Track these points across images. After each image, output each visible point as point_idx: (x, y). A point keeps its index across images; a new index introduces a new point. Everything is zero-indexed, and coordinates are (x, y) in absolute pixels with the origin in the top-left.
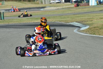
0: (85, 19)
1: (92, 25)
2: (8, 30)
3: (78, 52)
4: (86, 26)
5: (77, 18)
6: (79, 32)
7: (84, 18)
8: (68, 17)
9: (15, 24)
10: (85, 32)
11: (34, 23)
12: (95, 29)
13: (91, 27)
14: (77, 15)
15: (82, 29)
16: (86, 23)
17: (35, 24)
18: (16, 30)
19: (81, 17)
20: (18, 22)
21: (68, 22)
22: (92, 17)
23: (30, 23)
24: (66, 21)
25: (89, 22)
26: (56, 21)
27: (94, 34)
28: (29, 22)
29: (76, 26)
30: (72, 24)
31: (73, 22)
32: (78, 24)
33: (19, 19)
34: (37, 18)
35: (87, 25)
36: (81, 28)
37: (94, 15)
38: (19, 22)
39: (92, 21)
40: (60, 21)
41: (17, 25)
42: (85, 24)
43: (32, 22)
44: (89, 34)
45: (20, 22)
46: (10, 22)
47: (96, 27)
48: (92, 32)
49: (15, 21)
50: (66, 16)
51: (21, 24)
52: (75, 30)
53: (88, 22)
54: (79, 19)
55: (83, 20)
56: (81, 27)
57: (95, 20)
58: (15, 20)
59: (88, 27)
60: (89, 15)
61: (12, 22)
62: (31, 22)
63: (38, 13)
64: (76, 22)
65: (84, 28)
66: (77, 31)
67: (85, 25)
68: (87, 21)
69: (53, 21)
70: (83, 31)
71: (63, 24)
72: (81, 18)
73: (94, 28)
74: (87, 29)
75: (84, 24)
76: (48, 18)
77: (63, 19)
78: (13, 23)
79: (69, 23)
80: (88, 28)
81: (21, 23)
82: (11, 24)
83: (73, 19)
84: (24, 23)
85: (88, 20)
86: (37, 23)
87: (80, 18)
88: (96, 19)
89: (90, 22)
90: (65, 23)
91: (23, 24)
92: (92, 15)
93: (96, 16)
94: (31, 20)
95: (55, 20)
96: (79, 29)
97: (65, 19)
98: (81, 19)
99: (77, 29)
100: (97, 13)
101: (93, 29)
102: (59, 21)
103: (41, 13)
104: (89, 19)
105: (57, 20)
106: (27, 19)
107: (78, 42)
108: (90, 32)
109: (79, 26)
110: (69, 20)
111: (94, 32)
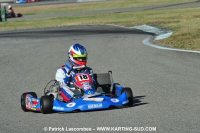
0: (165, 18)
1: (177, 30)
2: (14, 41)
3: (151, 83)
4: (166, 33)
5: (149, 16)
6: (152, 43)
7: (162, 16)
8: (132, 16)
9: (28, 29)
10: (164, 44)
11: (64, 26)
12: (184, 37)
13: (177, 34)
15: (159, 38)
16: (166, 26)
17: (67, 29)
18: (30, 40)
19: (156, 14)
20: (33, 26)
21: (131, 24)
23: (57, 27)
24: (127, 22)
25: (172, 24)
26: (108, 23)
27: (182, 47)
28: (55, 26)
29: (147, 31)
30: (139, 28)
31: (141, 24)
32: (152, 28)
35: (169, 30)
36: (157, 35)
37: (182, 10)
38: (35, 26)
39: (178, 22)
40: (115, 23)
41: (31, 32)
42: (165, 28)
43: (62, 25)
44: (173, 48)
45: (37, 26)
46: (18, 25)
47: (186, 34)
48: (179, 43)
49: (28, 25)
50: (127, 13)
51: (39, 30)
52: (146, 41)
53: (170, 25)
54: (153, 18)
55: (162, 20)
56: (156, 33)
57: (184, 20)
58: (28, 21)
59: (170, 34)
61: (22, 25)
62: (59, 26)
64: (148, 24)
65: (162, 35)
66: (149, 41)
67: (165, 30)
68: (169, 22)
69: (101, 23)
70: (161, 42)
71: (122, 28)
72: (158, 16)
73: (183, 35)
74: (168, 39)
75: (162, 29)
76: (93, 17)
77: (122, 20)
78: (25, 28)
79: (134, 27)
80: (171, 36)
81: (40, 27)
82: (20, 30)
83: (141, 18)
84: (45, 28)
85: (170, 20)
86: (70, 26)
87: (154, 16)
88: (187, 19)
89: (175, 25)
90: (126, 27)
91: (43, 30)
93: (187, 12)
94: (59, 21)
95: (105, 21)
96: (153, 38)
97: (125, 20)
98: (156, 18)
99: (149, 37)
101: (181, 37)
102: (113, 22)
103: (79, 8)
104: (173, 18)
105: (109, 21)
107: (151, 64)
108: (175, 43)
109: (153, 32)
110: (134, 21)
111: (181, 43)
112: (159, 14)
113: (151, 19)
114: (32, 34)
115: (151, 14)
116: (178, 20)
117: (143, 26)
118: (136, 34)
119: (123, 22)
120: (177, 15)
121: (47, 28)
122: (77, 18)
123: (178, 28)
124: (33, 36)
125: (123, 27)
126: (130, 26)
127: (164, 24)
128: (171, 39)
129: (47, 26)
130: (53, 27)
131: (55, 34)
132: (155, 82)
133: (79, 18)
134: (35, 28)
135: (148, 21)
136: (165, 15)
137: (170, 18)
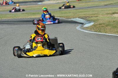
1: (97, 21)
3: (81, 52)
4: (90, 23)
5: (80, 13)
6: (82, 29)
7: (88, 13)
8: (70, 13)
9: (9, 20)
10: (89, 29)
11: (30, 18)
13: (96, 24)
14: (80, 10)
15: (86, 26)
16: (90, 19)
18: (10, 26)
19: (84, 12)
22: (97, 12)
24: (67, 16)
25: (94, 18)
27: (100, 31)
28: (24, 18)
29: (79, 22)
30: (74, 20)
31: (75, 18)
32: (82, 20)
33: (13, 15)
34: (34, 14)
35: (92, 21)
37: (99, 10)
38: (13, 18)
39: (97, 17)
40: (60, 17)
41: (10, 21)
42: (89, 20)
44: (95, 31)
45: (14, 18)
47: (102, 24)
49: (9, 17)
52: (78, 27)
53: (92, 18)
54: (82, 14)
55: (87, 15)
56: (84, 23)
57: (101, 16)
58: (8, 15)
59: (92, 24)
60: (94, 10)
61: (5, 17)
62: (27, 18)
63: (35, 8)
64: (79, 18)
66: (80, 28)
67: (90, 21)
68: (92, 17)
70: (87, 28)
72: (85, 13)
73: (100, 24)
74: (91, 26)
75: (88, 21)
78: (7, 19)
79: (71, 19)
80: (93, 25)
81: (16, 18)
82: (4, 20)
83: (75, 14)
84: (19, 19)
85: (93, 16)
87: (83, 13)
89: (95, 18)
90: (66, 19)
91: (18, 20)
92: (98, 9)
93: (102, 11)
94: (27, 15)
96: (83, 26)
97: (66, 15)
99: (80, 25)
100: (102, 8)
101: (99, 26)
103: (39, 8)
104: (94, 14)
106: (23, 15)
107: (81, 41)
108: (95, 29)
109: (82, 22)
110: (71, 16)
111: (99, 29)
112: (86, 12)
113: (81, 15)
114: (11, 23)
115: (81, 12)
116: (97, 15)
117: (76, 18)
118: (73, 24)
119: (65, 16)
120: (96, 12)
121: (20, 19)
122: (38, 13)
123: (97, 20)
124: (12, 24)
125: (64, 19)
126: (69, 19)
127: (89, 18)
128: (93, 27)
129: (20, 18)
130: (24, 19)
131: (25, 23)
132: (83, 52)
133: (39, 13)
134: (13, 19)
135: (79, 16)
136: (89, 12)
137: (92, 14)
